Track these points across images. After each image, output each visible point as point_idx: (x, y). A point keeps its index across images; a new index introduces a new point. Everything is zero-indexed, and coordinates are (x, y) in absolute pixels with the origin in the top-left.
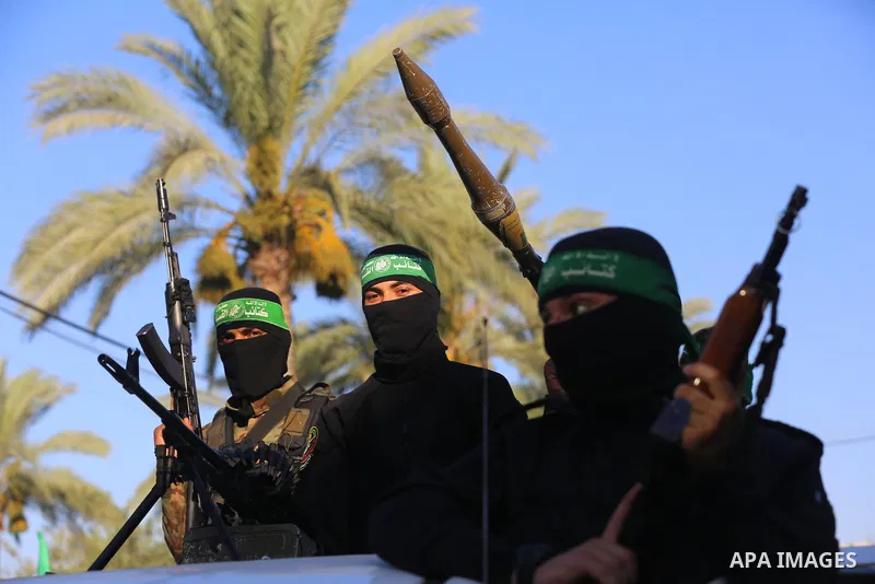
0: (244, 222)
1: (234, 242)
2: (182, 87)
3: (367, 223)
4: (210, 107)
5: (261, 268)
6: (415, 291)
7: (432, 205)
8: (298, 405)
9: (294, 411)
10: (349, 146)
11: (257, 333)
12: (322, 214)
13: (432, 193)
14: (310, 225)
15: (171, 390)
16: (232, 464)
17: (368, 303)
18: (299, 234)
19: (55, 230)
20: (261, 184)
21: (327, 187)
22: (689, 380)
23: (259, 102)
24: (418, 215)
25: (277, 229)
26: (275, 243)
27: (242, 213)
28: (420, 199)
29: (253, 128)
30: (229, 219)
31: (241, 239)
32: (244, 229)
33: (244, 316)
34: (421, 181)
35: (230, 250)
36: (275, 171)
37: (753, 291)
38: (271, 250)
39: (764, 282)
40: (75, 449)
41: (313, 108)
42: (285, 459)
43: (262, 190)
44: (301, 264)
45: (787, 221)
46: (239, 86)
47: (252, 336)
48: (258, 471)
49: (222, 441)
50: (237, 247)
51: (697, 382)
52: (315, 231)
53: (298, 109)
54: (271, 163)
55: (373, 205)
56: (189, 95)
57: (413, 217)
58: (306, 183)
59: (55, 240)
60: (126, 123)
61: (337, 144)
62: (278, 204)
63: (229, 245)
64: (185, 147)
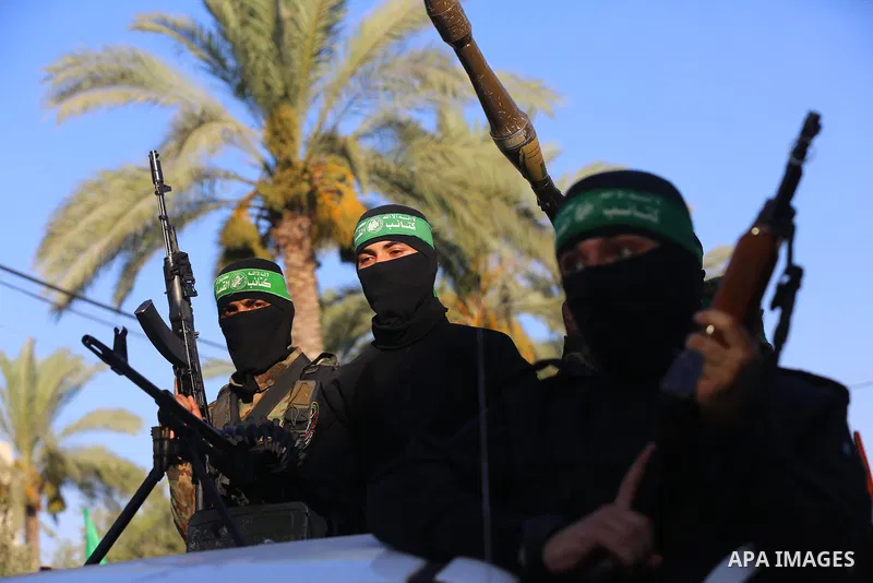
0: (263, 192)
1: (256, 212)
2: (195, 61)
3: (387, 186)
4: (224, 79)
5: (283, 237)
6: (410, 251)
7: (452, 165)
8: (304, 377)
9: (299, 383)
10: (366, 111)
11: (261, 304)
12: (342, 180)
13: (451, 152)
14: (331, 192)
15: (174, 368)
16: (235, 443)
17: (362, 267)
18: (320, 201)
19: (75, 211)
20: (280, 153)
21: (344, 153)
22: (701, 328)
23: (274, 71)
24: (439, 177)
25: (298, 197)
26: (298, 212)
27: (262, 183)
28: (440, 160)
29: (268, 98)
30: (250, 189)
31: (262, 209)
32: (265, 198)
33: (247, 287)
34: (439, 142)
35: (252, 221)
36: (292, 139)
37: (765, 229)
38: (293, 218)
39: (778, 218)
40: (107, 427)
41: (328, 74)
42: (289, 434)
43: (282, 159)
44: (323, 231)
45: (800, 151)
46: (252, 55)
47: (256, 307)
48: (261, 449)
49: (227, 419)
50: (259, 217)
51: (710, 329)
52: (336, 196)
53: (312, 76)
54: (289, 132)
55: (393, 169)
56: (202, 68)
57: (433, 178)
58: (324, 149)
59: (76, 220)
60: (142, 98)
61: (353, 108)
62: (297, 172)
63: (252, 215)
64: (201, 121)
